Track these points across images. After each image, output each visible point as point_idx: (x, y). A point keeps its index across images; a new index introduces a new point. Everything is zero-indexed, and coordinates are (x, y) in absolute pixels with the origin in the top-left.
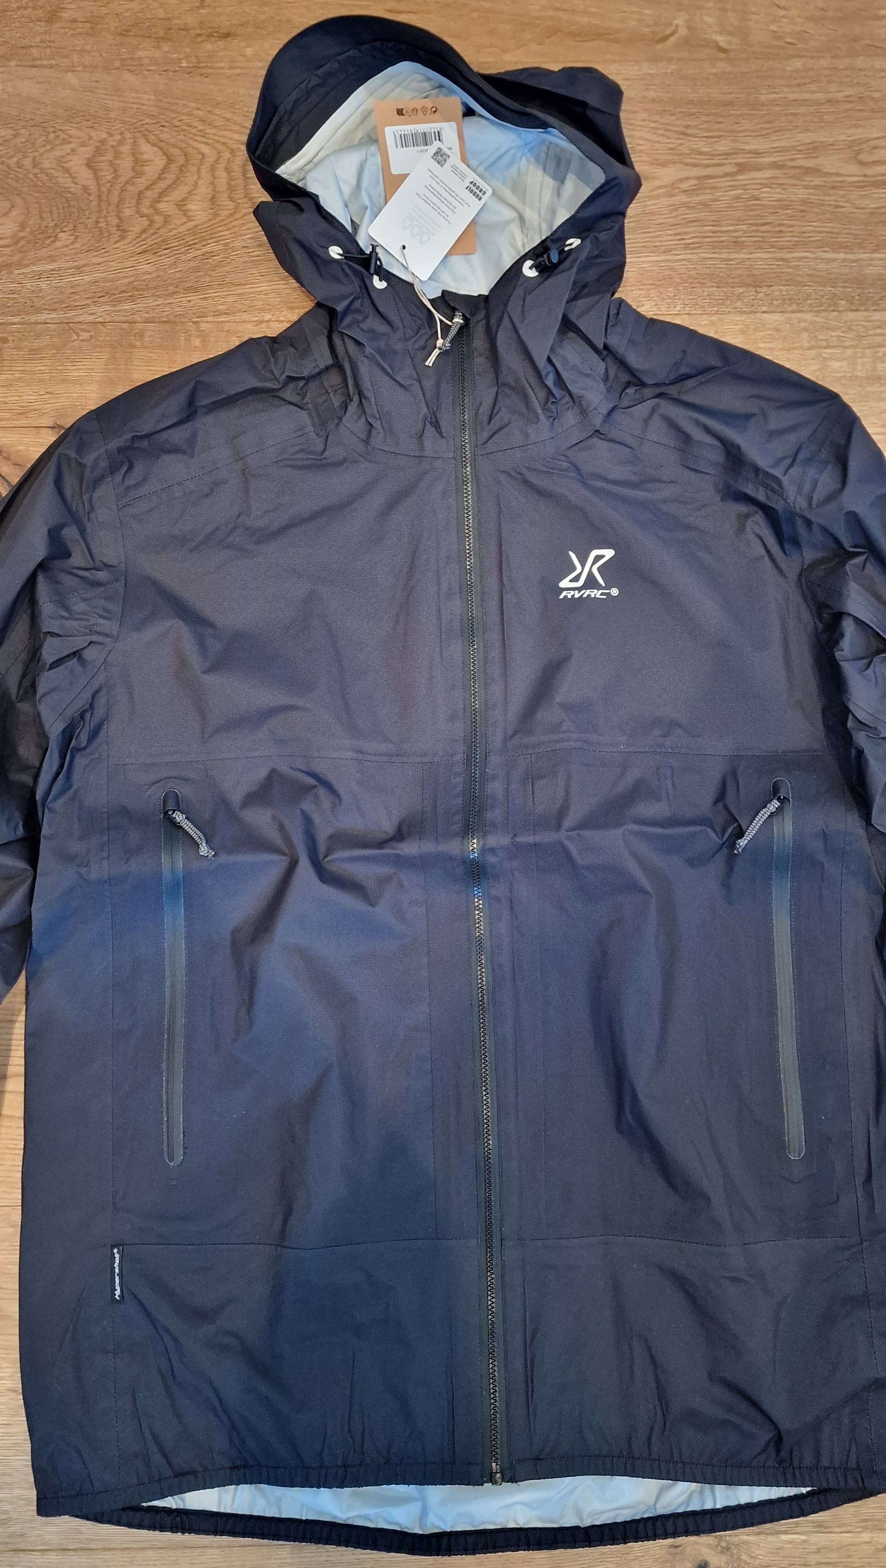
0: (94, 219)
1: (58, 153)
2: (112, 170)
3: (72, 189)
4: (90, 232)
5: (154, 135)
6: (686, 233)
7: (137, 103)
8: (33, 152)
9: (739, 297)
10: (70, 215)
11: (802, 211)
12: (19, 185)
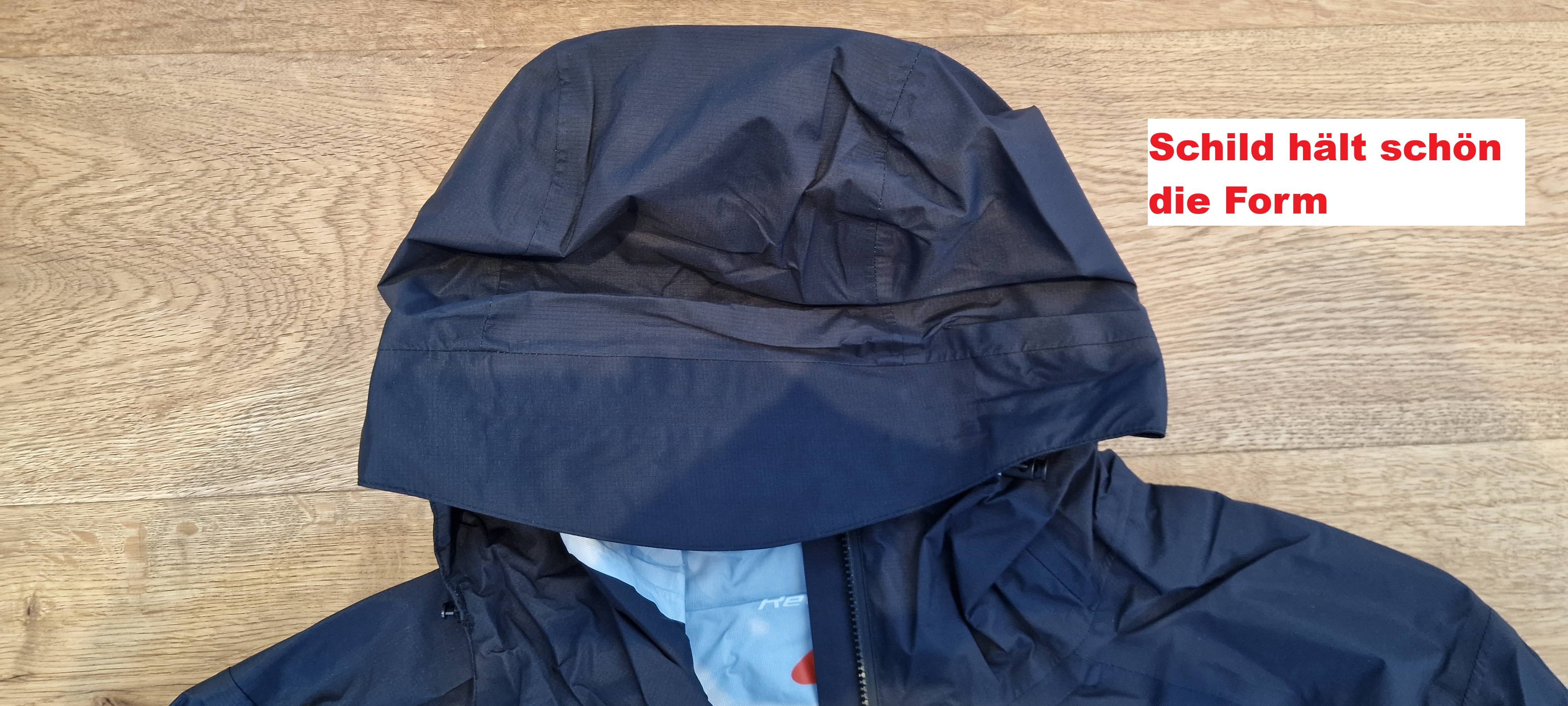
0: (338, 313)
1: (277, 201)
2: (366, 227)
3: (302, 262)
4: (331, 334)
5: (435, 166)
6: (1285, 314)
7: (406, 112)
8: (235, 198)
9: (1376, 420)
10: (298, 305)
11: (1463, 274)
12: (211, 256)
